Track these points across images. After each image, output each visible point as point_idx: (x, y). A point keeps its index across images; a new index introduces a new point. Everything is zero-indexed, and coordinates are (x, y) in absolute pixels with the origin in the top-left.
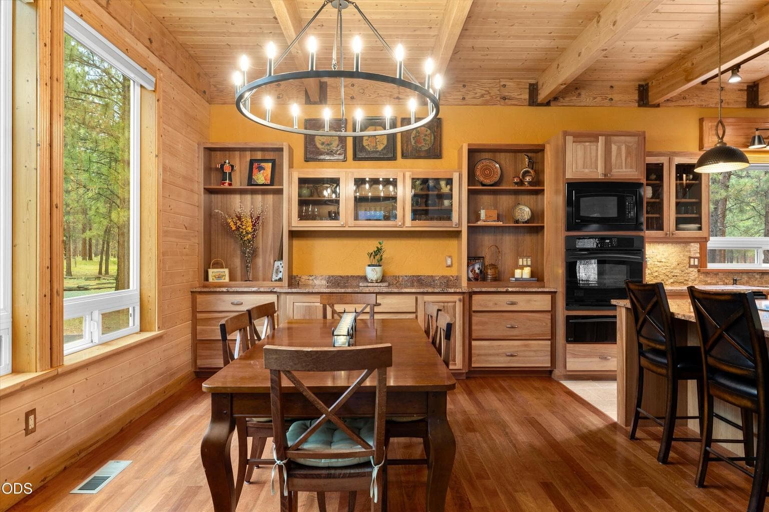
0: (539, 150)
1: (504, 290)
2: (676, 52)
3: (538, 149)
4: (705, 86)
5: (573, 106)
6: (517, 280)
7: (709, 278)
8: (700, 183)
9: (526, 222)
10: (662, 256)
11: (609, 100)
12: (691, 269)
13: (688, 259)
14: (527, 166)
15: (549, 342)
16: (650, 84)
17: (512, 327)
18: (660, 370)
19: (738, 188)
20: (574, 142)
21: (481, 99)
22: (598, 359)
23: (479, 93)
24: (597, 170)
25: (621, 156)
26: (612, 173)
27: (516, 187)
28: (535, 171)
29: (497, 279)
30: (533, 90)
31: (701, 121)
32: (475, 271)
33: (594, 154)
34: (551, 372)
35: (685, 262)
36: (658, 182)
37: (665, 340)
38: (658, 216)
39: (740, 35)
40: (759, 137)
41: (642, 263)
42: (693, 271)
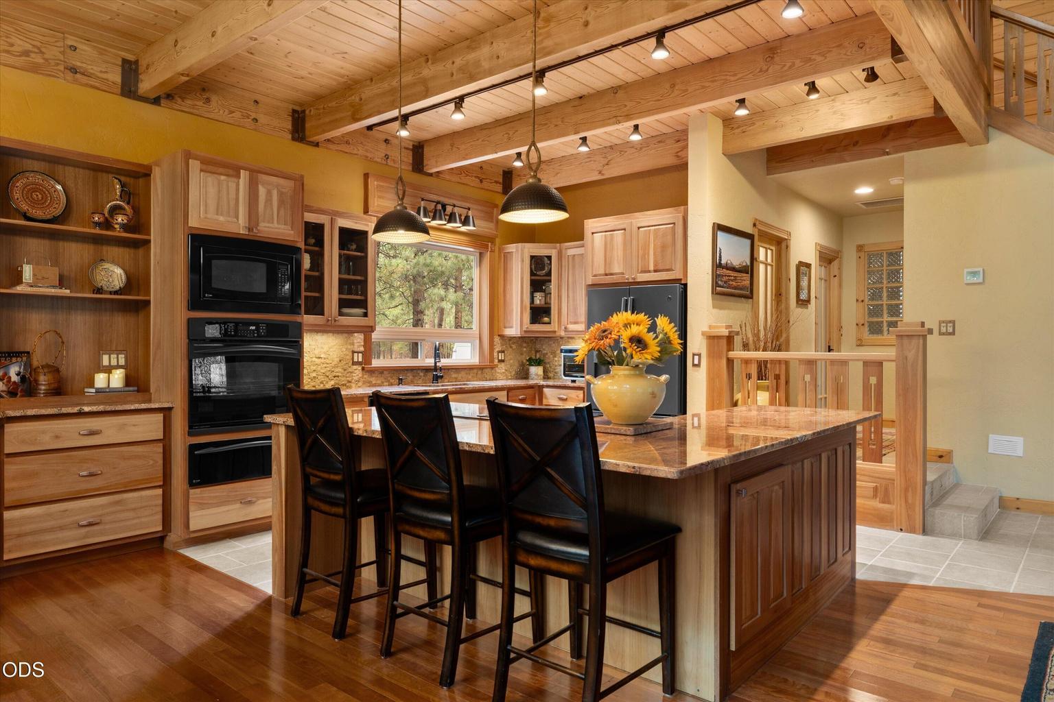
0: (143, 174)
1: (76, 410)
2: (342, 76)
3: (138, 172)
4: (370, 133)
5: (197, 115)
6: (99, 391)
7: (374, 378)
8: (366, 257)
9: (116, 293)
10: (322, 350)
11: (253, 119)
12: (355, 367)
13: (351, 354)
14: (118, 197)
15: (160, 491)
16: (307, 112)
17: (91, 475)
18: (334, 510)
19: (390, 269)
20: (201, 170)
21: (23, 58)
22: (238, 505)
23: (19, 45)
24: (238, 220)
25: (271, 204)
26: (258, 228)
27: (97, 231)
28: (133, 208)
29: (58, 390)
30: (131, 70)
31: (366, 176)
32: (10, 378)
33: (232, 195)
34: (162, 539)
35: (348, 357)
36: (317, 249)
37: (341, 467)
38: (317, 295)
39: (414, 77)
40: (425, 209)
41: (299, 359)
42: (356, 369)
